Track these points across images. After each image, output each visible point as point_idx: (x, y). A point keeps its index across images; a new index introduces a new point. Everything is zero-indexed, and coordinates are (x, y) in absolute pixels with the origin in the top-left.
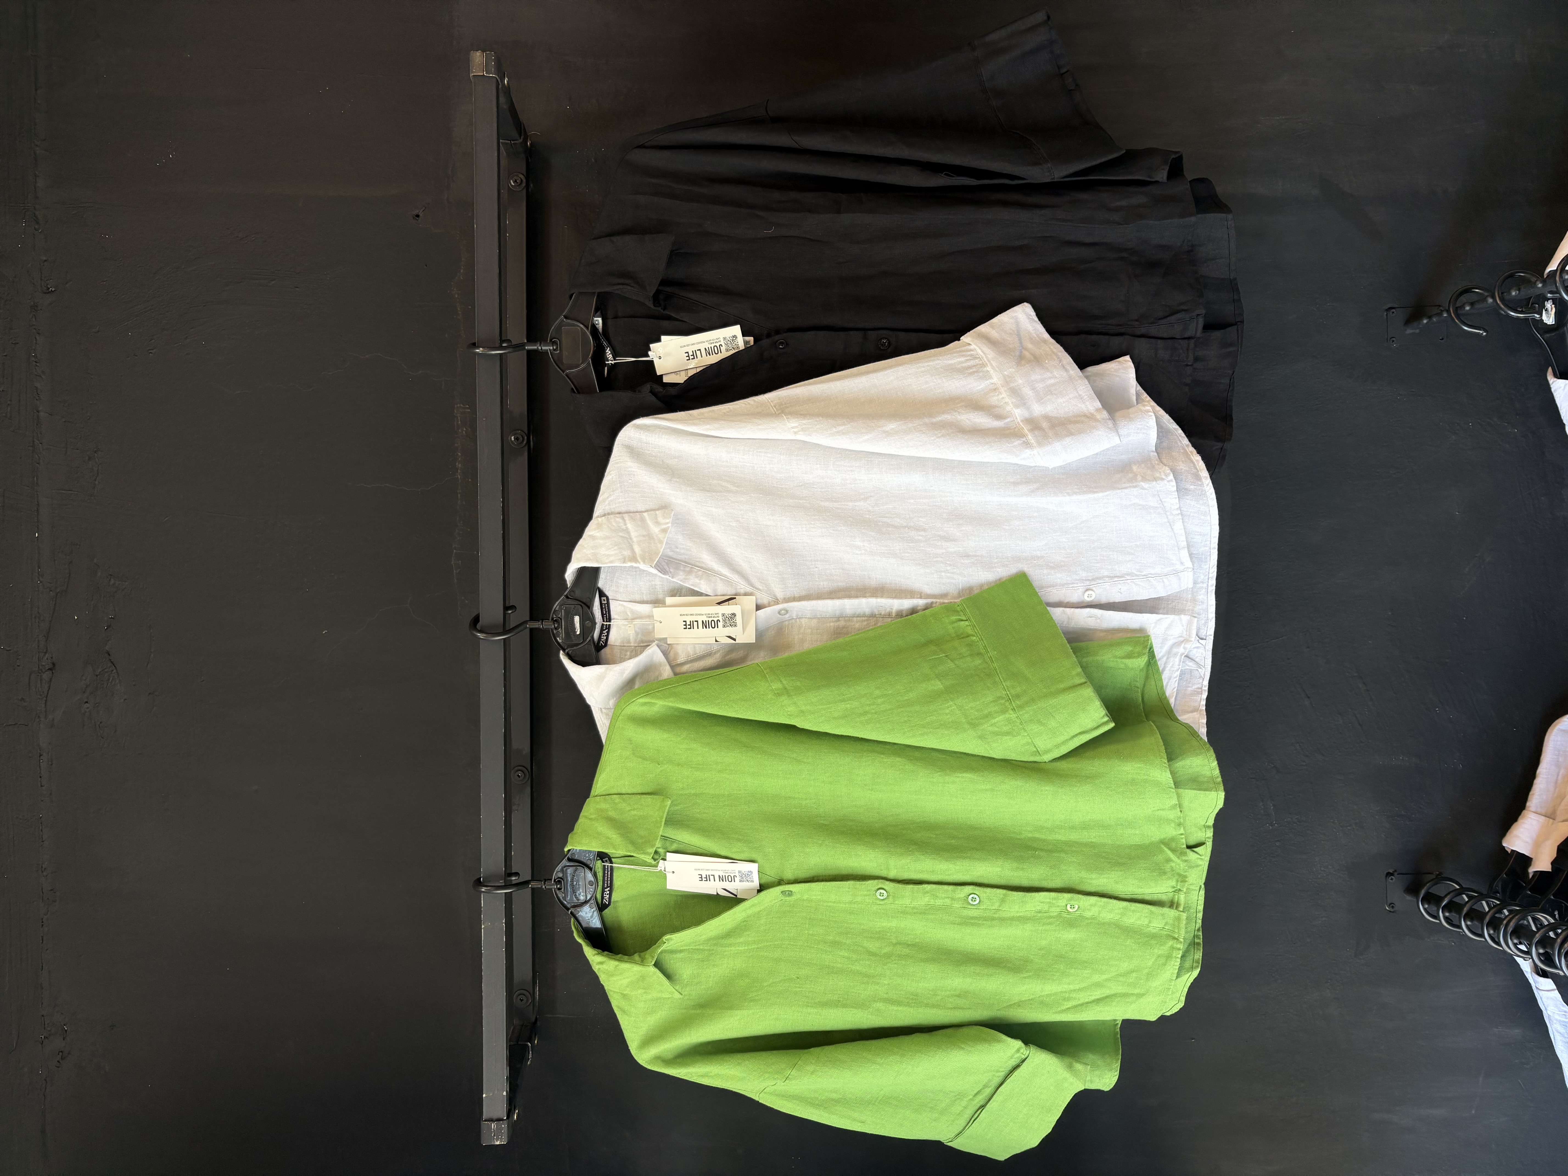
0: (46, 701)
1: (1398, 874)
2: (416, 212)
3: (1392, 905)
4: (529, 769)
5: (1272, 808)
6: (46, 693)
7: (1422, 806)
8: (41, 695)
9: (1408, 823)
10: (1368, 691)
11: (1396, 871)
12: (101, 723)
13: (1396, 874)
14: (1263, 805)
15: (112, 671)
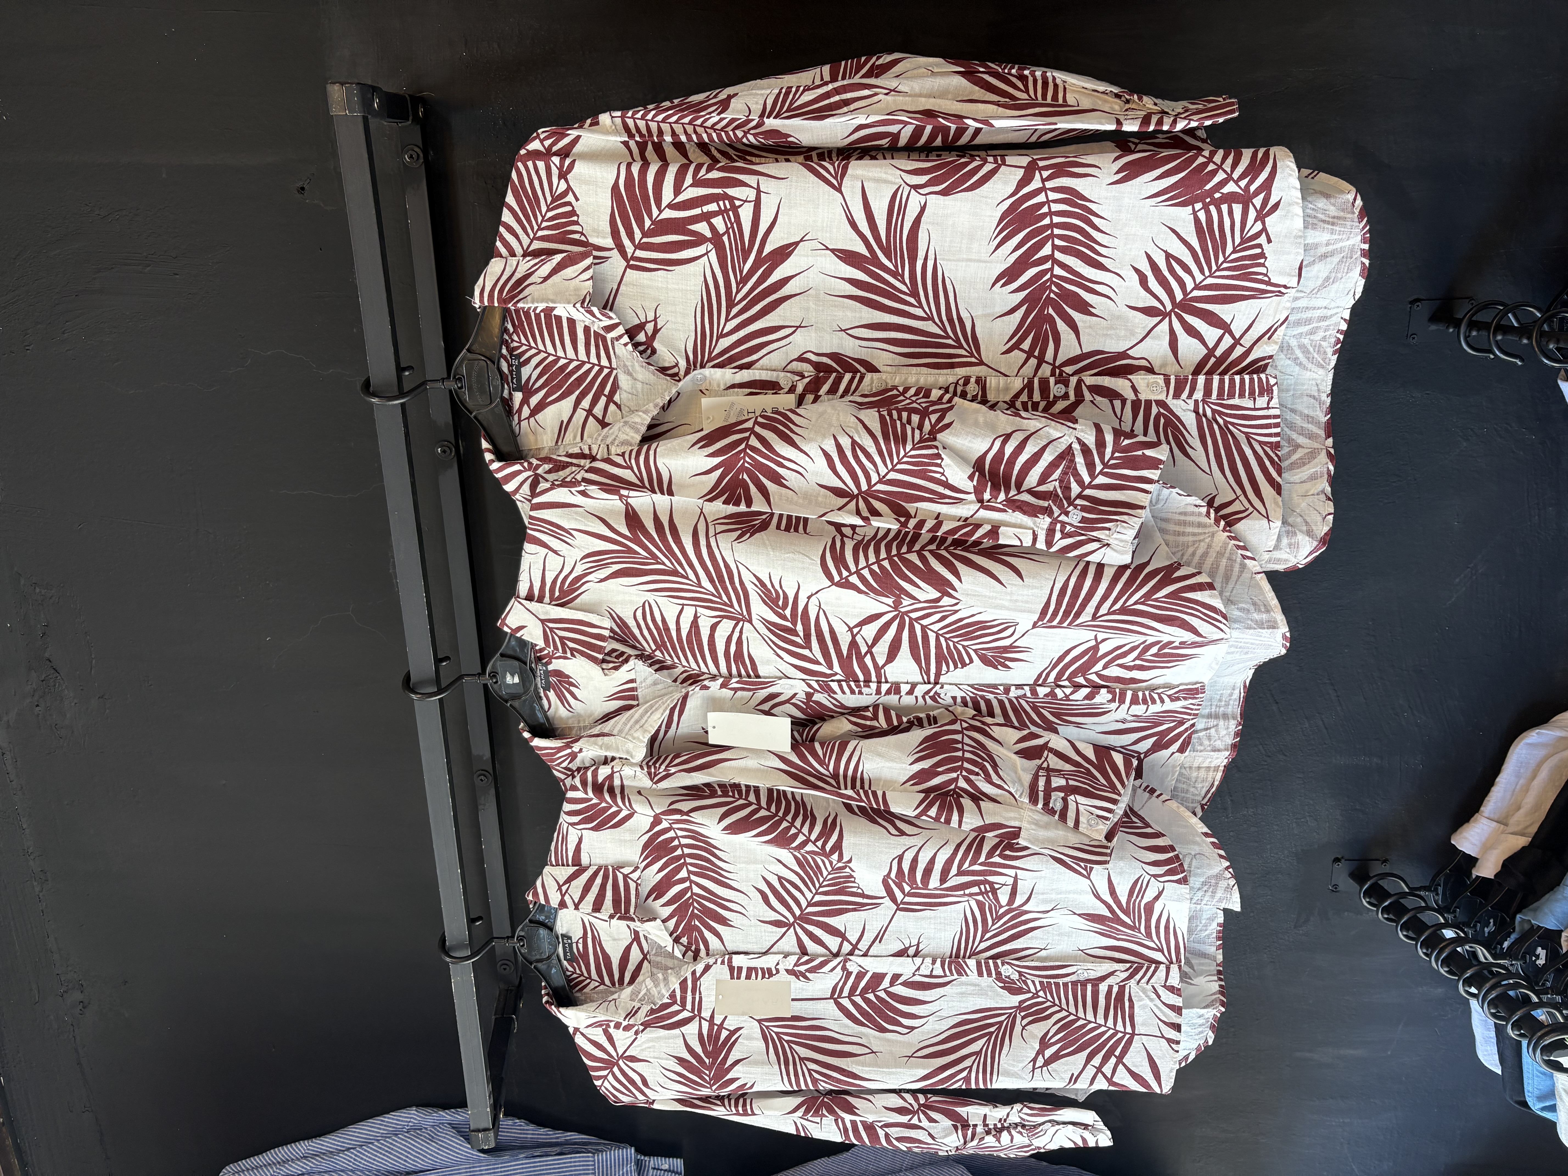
1: (1345, 860)
2: (300, 184)
3: (1336, 886)
4: (491, 772)
5: (1229, 803)
7: (1377, 802)
9: (1361, 817)
10: (1338, 697)
11: (1343, 858)
12: (56, 725)
14: (1221, 800)
15: (57, 678)
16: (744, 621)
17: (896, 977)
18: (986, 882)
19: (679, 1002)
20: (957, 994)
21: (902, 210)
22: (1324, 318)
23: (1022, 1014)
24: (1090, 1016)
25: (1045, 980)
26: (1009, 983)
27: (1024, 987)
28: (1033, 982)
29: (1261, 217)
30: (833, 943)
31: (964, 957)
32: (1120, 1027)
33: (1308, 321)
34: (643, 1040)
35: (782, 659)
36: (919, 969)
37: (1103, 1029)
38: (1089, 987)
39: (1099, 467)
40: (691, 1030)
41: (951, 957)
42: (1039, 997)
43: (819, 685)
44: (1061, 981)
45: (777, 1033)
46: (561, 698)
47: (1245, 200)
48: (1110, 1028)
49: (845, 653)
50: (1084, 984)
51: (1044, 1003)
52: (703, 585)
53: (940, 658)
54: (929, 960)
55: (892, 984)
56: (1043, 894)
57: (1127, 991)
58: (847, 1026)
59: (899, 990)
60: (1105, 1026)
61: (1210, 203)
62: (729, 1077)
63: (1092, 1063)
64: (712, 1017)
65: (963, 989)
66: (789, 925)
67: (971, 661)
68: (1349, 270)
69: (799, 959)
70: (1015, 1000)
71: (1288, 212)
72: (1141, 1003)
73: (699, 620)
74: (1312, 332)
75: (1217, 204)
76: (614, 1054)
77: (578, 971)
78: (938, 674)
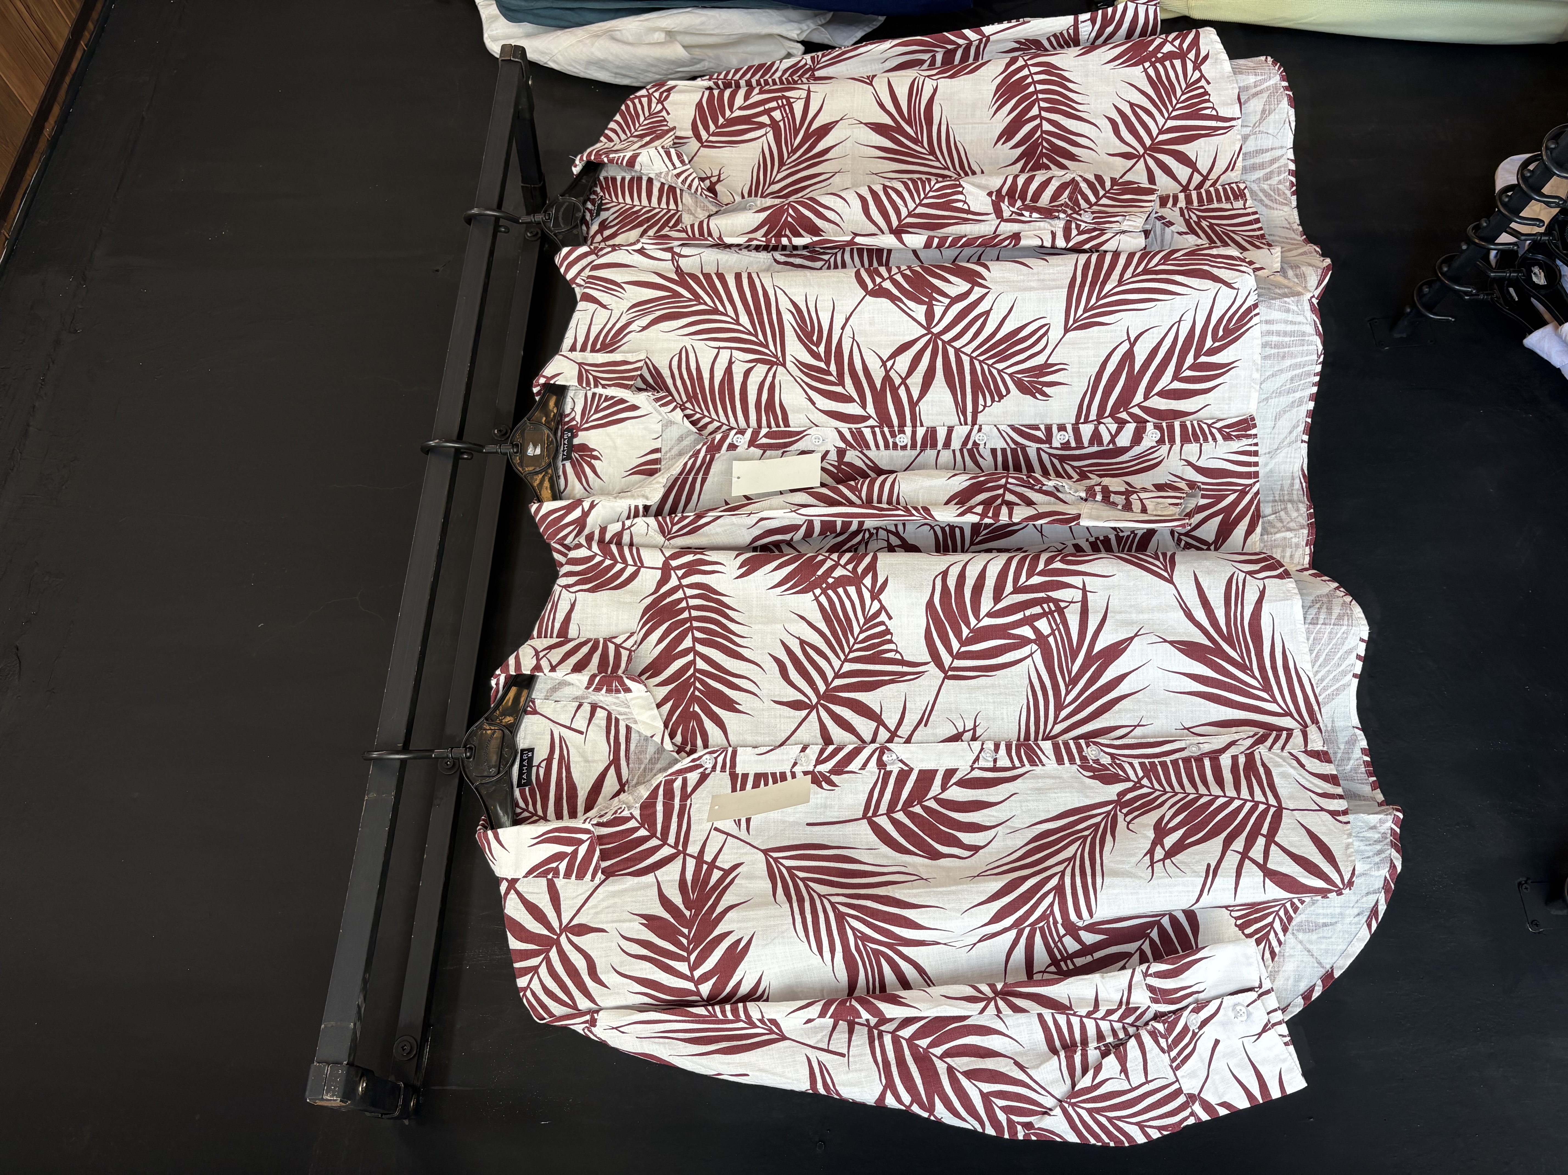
16: (778, 365)
17: (950, 773)
18: (1049, 600)
19: (659, 835)
20: (1031, 789)
21: (920, 92)
22: (1273, 161)
23: (1125, 811)
24: (1216, 790)
25: (1146, 761)
26: (1099, 770)
27: (1121, 773)
28: (1131, 764)
29: (1197, 67)
30: (865, 727)
31: (1036, 739)
32: (1259, 796)
33: (1262, 166)
34: (601, 897)
35: (813, 403)
36: (977, 759)
37: (1237, 803)
38: (1207, 762)
39: (1102, 193)
40: (670, 875)
41: (1019, 739)
42: (1143, 786)
43: (851, 432)
44: (1168, 759)
45: (789, 869)
46: (580, 475)
47: (1182, 55)
48: (1246, 801)
49: (878, 386)
50: (1199, 760)
51: (1151, 793)
52: (741, 321)
53: (976, 388)
54: (990, 745)
55: (944, 788)
56: (1120, 612)
57: (1257, 757)
58: (886, 856)
59: (956, 793)
60: (1239, 798)
61: (1156, 62)
62: (716, 933)
63: (1232, 847)
64: (702, 851)
65: (1040, 783)
66: (811, 708)
67: (1008, 392)
68: (1279, 102)
69: (822, 752)
70: (1111, 792)
71: (1216, 59)
72: (1281, 770)
73: (733, 366)
74: (1268, 177)
75: (1162, 61)
76: (556, 924)
77: (531, 808)
78: (975, 413)
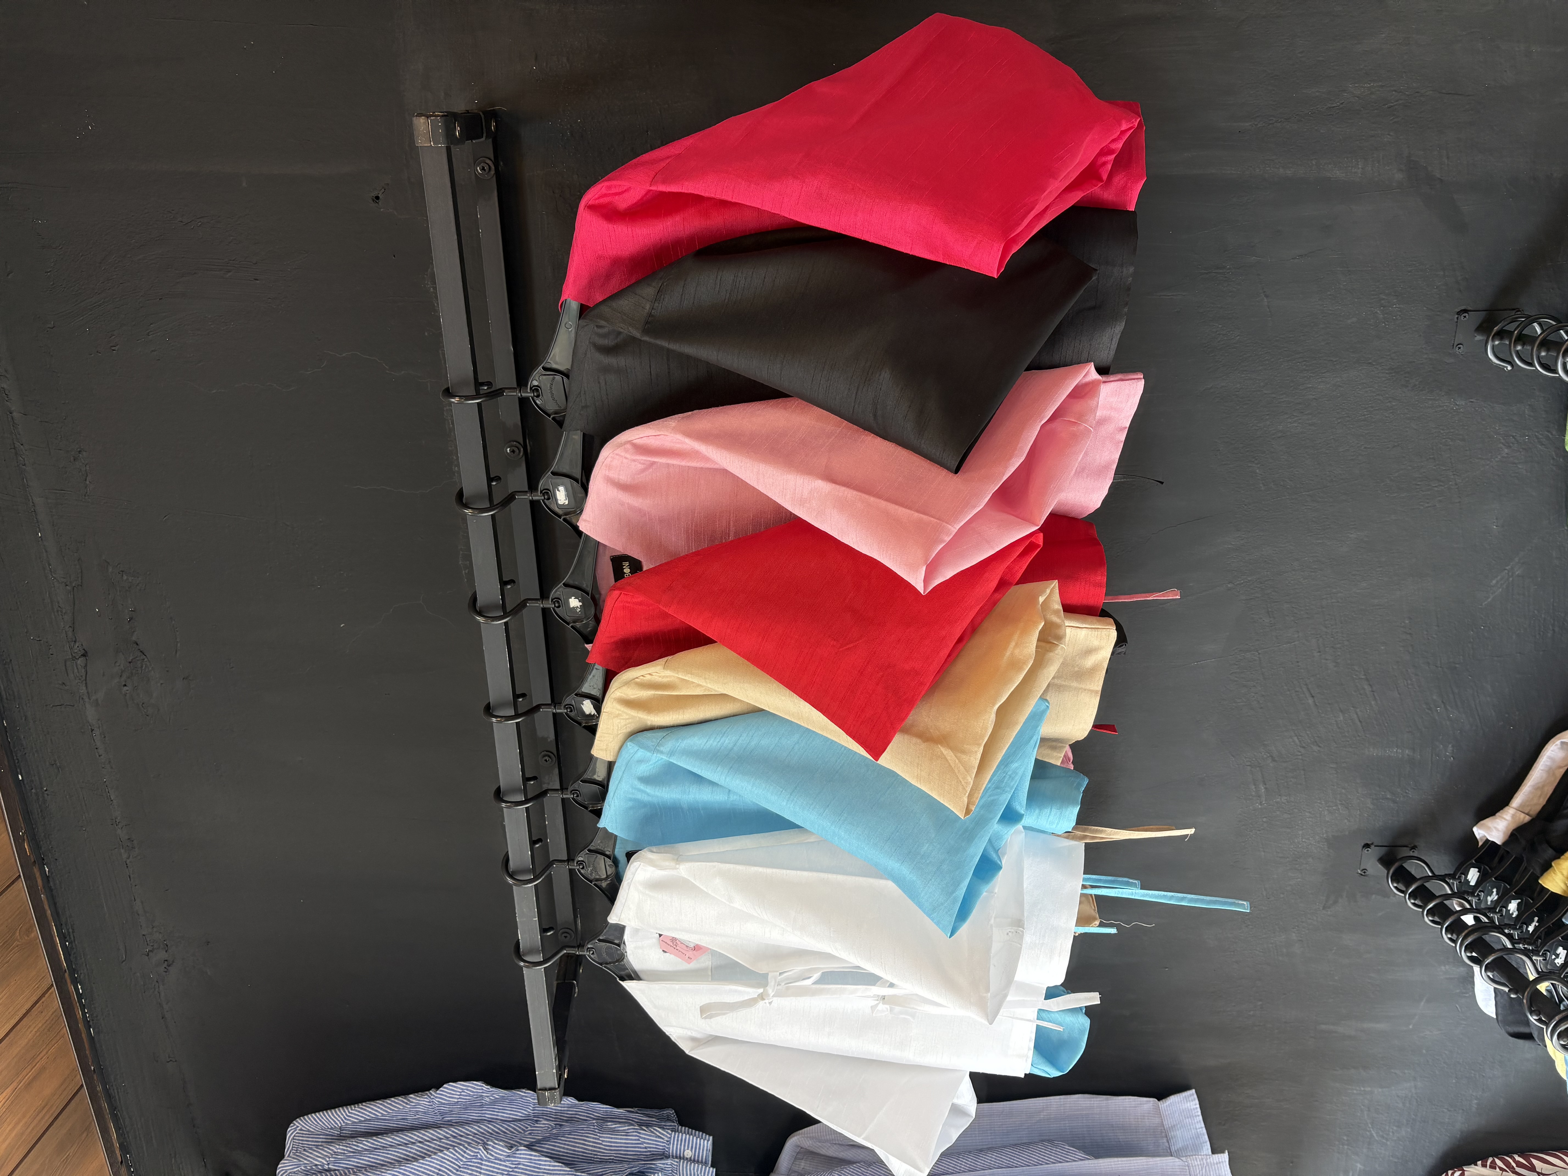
0: (86, 683)
1: (1375, 846)
2: (374, 194)
3: (1364, 870)
4: (555, 753)
5: (1263, 790)
6: (84, 677)
7: (1407, 791)
8: (80, 679)
9: (1392, 805)
10: (1373, 691)
11: (1372, 844)
12: (143, 704)
13: (1373, 847)
14: (1255, 788)
15: (144, 659)
